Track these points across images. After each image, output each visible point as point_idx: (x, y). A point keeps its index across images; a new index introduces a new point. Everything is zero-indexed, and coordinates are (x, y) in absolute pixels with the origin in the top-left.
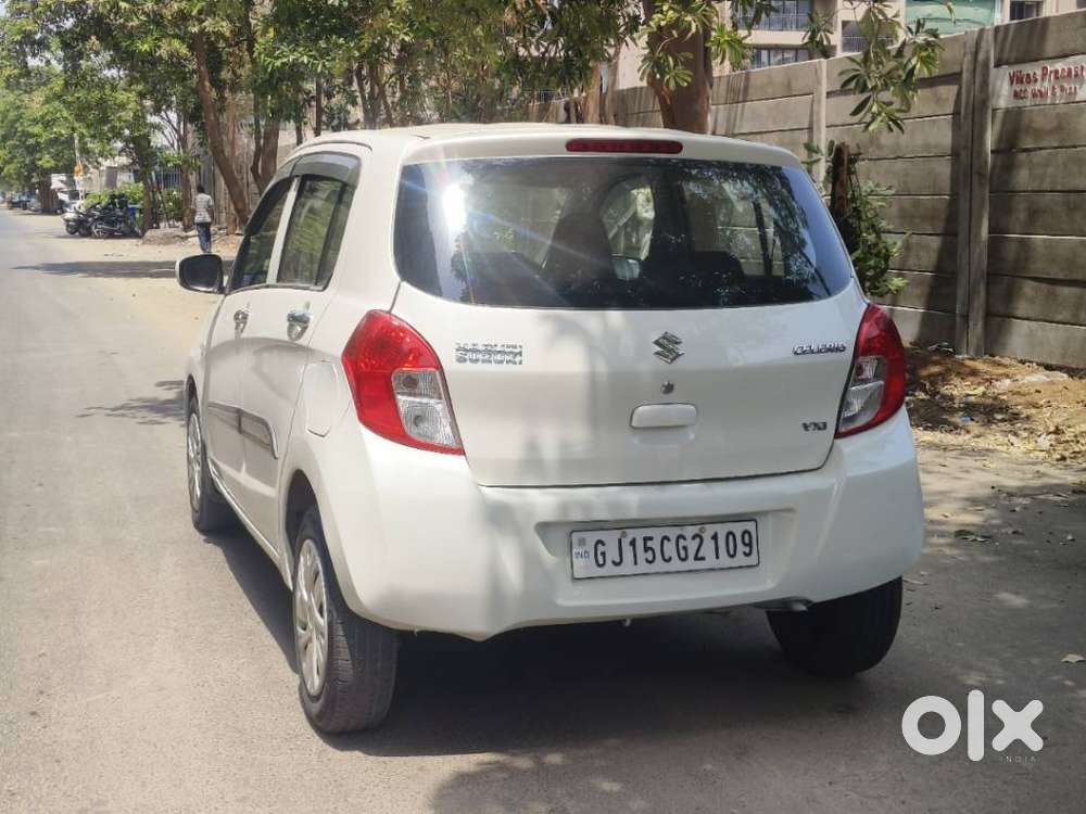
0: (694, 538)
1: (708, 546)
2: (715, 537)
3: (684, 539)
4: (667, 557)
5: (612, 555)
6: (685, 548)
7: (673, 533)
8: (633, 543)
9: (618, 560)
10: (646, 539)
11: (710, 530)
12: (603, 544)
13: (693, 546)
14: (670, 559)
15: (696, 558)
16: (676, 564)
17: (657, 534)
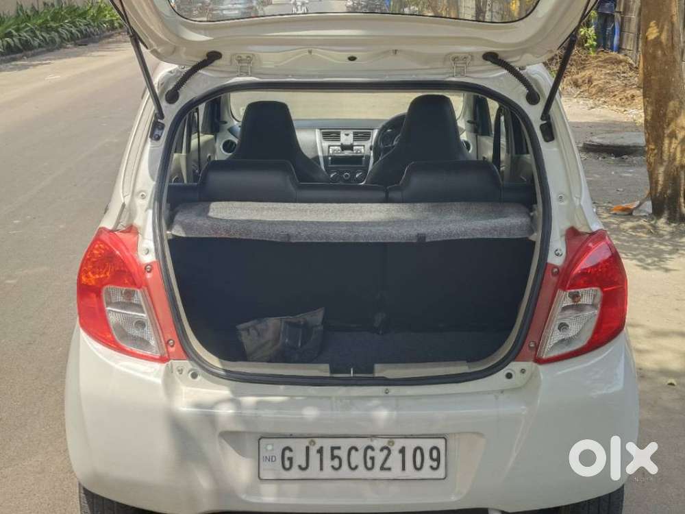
0: (382, 450)
1: (395, 458)
2: (402, 451)
3: (373, 449)
4: (353, 465)
5: (300, 459)
6: (372, 458)
7: (361, 444)
8: (320, 451)
9: (304, 465)
10: (333, 449)
11: (399, 444)
12: (291, 450)
13: (380, 457)
14: (356, 467)
15: (382, 468)
16: (362, 472)
17: (345, 444)
